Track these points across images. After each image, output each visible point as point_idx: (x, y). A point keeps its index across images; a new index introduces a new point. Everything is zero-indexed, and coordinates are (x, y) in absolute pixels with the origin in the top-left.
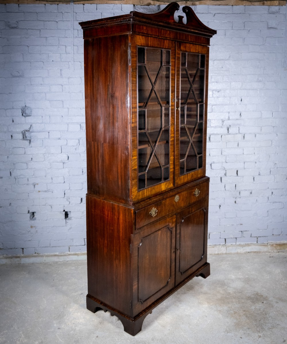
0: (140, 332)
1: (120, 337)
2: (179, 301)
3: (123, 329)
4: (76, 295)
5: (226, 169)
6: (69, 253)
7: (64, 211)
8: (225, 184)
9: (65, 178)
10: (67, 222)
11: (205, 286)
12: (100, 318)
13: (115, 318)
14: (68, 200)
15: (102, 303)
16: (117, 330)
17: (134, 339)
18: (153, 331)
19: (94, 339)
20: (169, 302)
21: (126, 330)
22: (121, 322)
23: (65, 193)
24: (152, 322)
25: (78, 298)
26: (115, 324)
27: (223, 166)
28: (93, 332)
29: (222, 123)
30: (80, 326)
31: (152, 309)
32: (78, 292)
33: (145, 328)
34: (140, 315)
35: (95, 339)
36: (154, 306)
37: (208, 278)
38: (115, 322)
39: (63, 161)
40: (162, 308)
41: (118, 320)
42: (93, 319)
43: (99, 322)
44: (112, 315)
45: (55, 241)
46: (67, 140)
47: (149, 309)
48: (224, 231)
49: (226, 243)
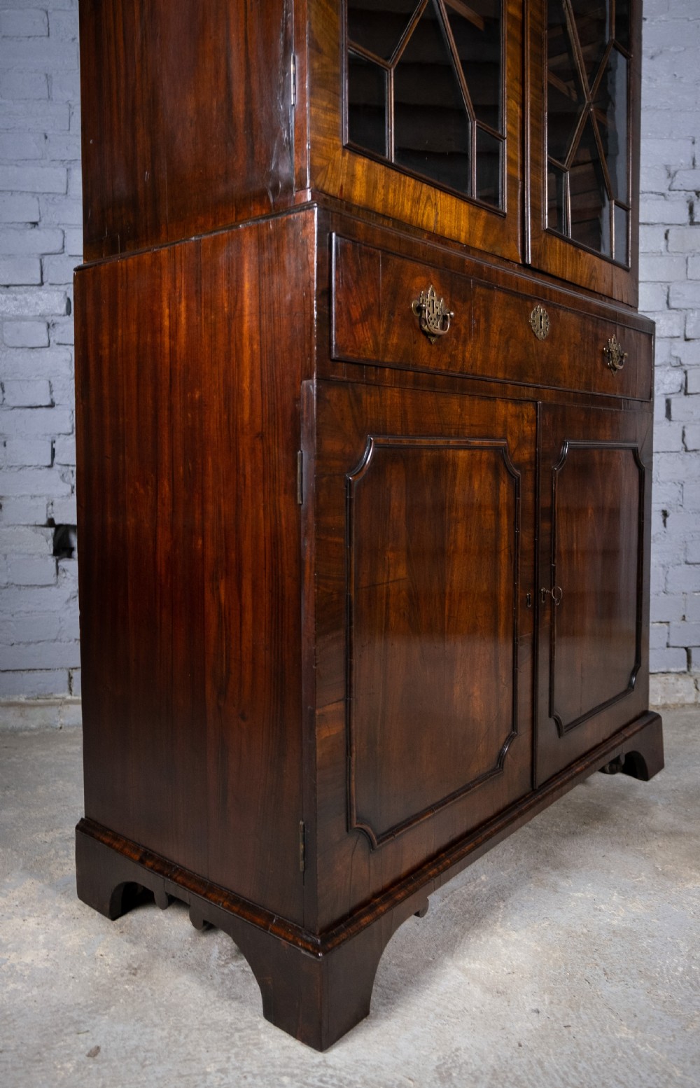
0: (358, 1027)
1: (237, 1055)
2: (555, 868)
3: (261, 1009)
4: (48, 839)
5: (687, 368)
6: (69, 697)
7: (51, 523)
8: (682, 425)
9: (54, 388)
10: (64, 570)
11: (660, 806)
12: (135, 944)
13: (221, 943)
14: (66, 479)
15: (147, 857)
16: (226, 1013)
17: (321, 1071)
18: (438, 1016)
19: (68, 1065)
20: (503, 869)
21: (276, 1012)
22: (249, 969)
23: (53, 450)
24: (428, 964)
25: (53, 852)
26: (218, 979)
27: (675, 353)
28: (78, 1022)
29: (669, 182)
30: (12, 986)
31: (430, 893)
32: (60, 831)
33: (390, 1000)
34: (361, 916)
35: (77, 1070)
36: (440, 872)
37: (658, 777)
38: (219, 966)
39: (49, 319)
40: (473, 898)
41: (235, 958)
42: (99, 952)
43: (130, 966)
44: (205, 926)
45: (13, 645)
46: (63, 232)
47: (410, 887)
48: (684, 618)
49: (693, 665)
